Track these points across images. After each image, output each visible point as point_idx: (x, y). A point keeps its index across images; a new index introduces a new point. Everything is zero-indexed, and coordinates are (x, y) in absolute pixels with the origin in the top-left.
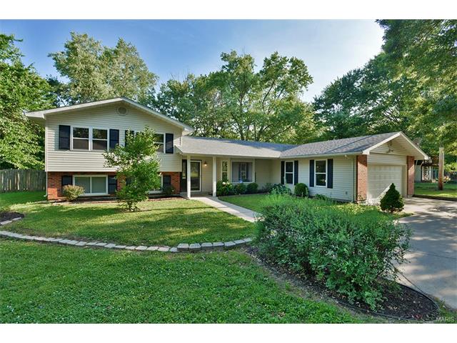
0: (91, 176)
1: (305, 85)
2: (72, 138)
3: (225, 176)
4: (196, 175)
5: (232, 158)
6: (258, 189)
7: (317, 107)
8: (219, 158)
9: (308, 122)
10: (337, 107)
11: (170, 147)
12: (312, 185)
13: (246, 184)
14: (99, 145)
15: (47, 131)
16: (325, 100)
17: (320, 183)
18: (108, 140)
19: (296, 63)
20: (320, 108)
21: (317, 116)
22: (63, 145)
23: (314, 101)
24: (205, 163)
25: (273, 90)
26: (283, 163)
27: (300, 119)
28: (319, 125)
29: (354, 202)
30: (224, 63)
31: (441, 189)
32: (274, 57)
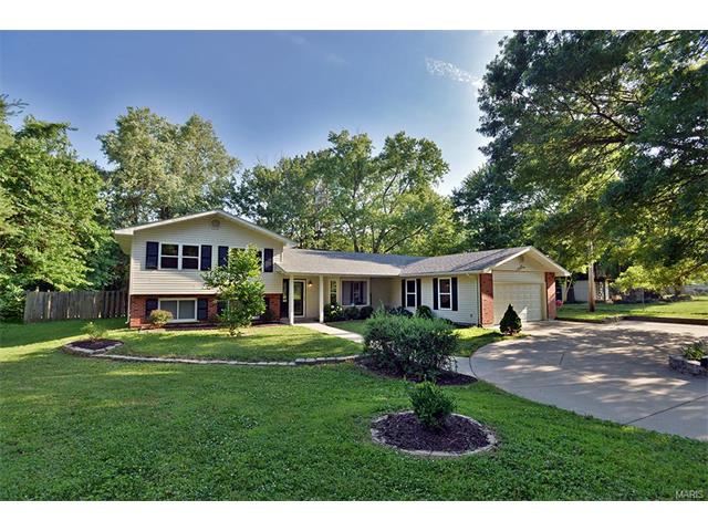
0: (177, 299)
2: (160, 256)
3: (333, 298)
4: (299, 297)
5: (342, 277)
7: (457, 203)
8: (326, 277)
9: (444, 223)
10: (483, 204)
11: (268, 264)
12: (436, 307)
13: (360, 307)
15: (134, 249)
16: (468, 194)
17: (445, 305)
19: (427, 146)
20: (459, 204)
21: (456, 216)
22: (151, 263)
23: (452, 195)
24: (310, 283)
25: (398, 179)
26: (403, 282)
27: (432, 222)
29: (479, 326)
30: (332, 145)
31: (592, 310)
32: (399, 137)
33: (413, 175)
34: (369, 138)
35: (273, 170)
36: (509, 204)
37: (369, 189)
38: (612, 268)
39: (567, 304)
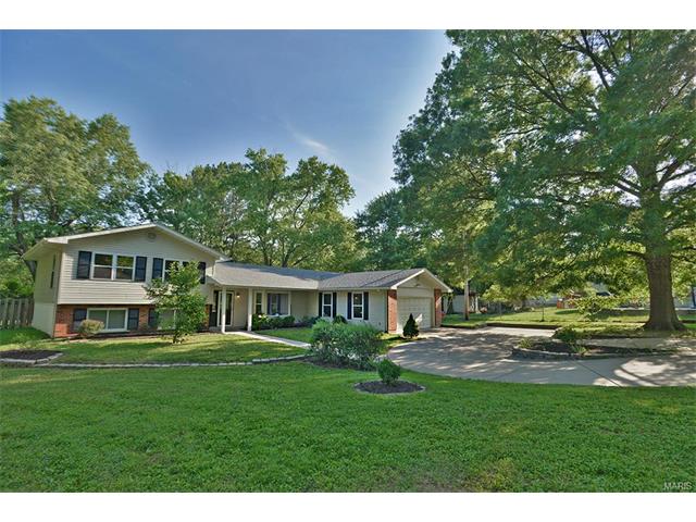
0: (108, 309)
1: (347, 199)
2: (93, 265)
3: (259, 308)
4: (227, 308)
5: (267, 289)
6: (296, 322)
7: (360, 225)
8: (254, 289)
9: (348, 240)
10: (382, 227)
11: (202, 276)
12: (349, 317)
13: (283, 317)
14: (124, 275)
15: (65, 257)
16: (369, 217)
17: (358, 315)
18: (134, 268)
19: (336, 171)
20: (362, 226)
21: (359, 235)
23: (356, 217)
24: (238, 294)
25: (308, 199)
26: (321, 294)
28: (361, 246)
29: (386, 332)
30: (249, 161)
31: (467, 319)
32: (312, 161)
33: (323, 196)
34: (285, 158)
35: (185, 178)
36: (403, 228)
37: (280, 204)
38: (480, 287)
39: (447, 316)
